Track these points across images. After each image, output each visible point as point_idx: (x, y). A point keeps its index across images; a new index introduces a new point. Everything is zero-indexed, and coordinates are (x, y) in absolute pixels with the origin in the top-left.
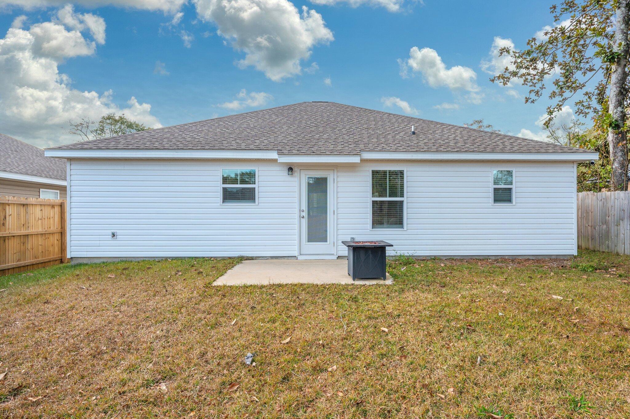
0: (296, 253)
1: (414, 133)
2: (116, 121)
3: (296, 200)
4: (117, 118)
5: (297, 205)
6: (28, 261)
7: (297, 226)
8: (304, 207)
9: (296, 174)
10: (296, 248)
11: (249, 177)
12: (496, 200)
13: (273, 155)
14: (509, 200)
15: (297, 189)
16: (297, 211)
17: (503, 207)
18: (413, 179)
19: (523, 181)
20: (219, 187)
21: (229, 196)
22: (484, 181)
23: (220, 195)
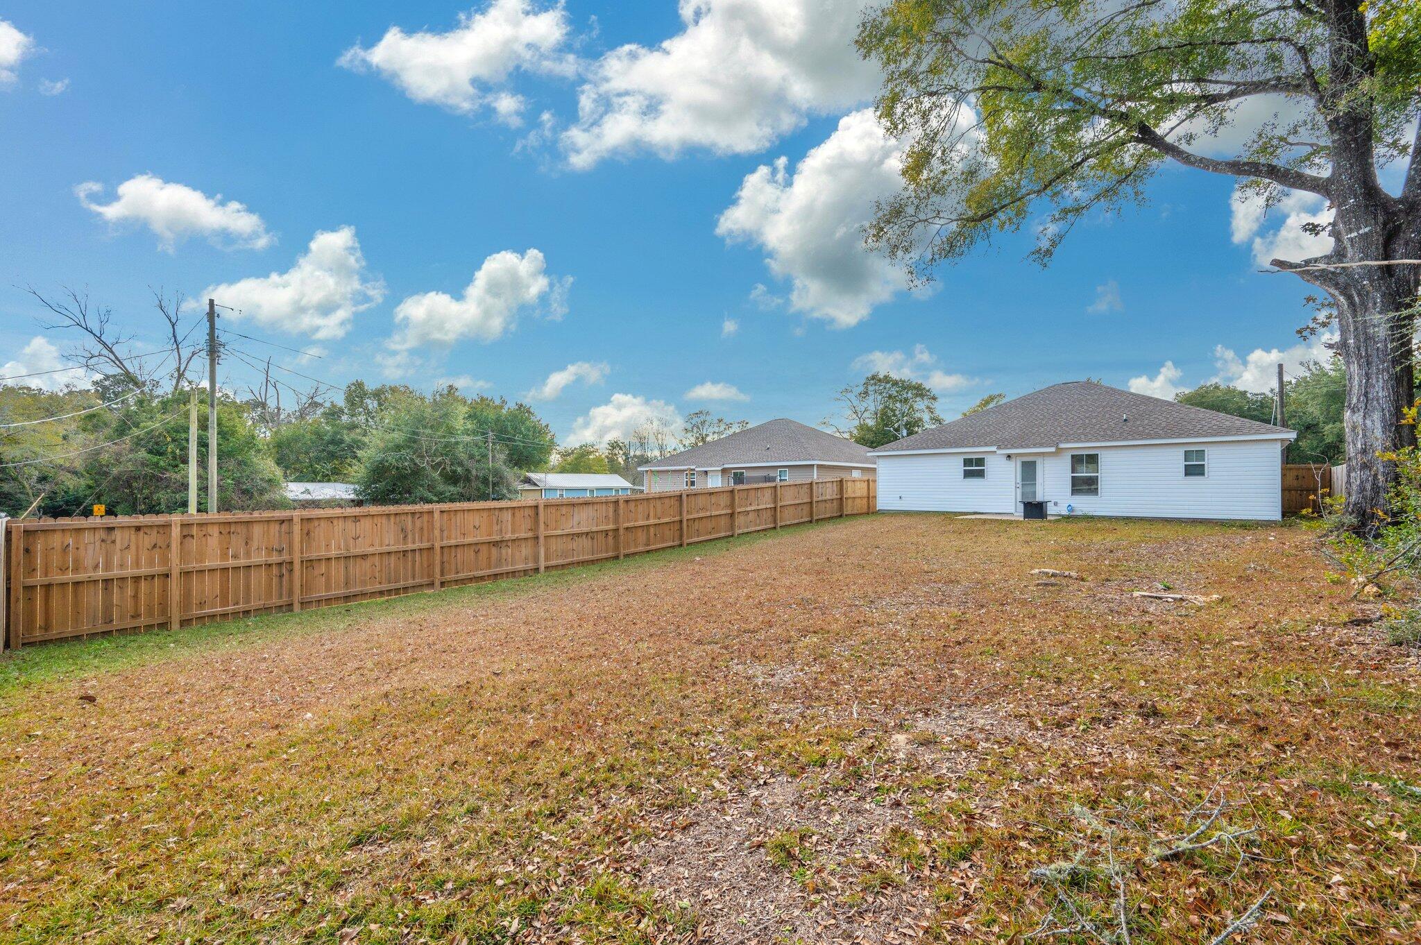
0: (1013, 511)
1: (1125, 420)
2: (880, 380)
3: (1013, 476)
4: (881, 377)
5: (1014, 479)
6: (855, 512)
7: (1013, 494)
8: (1019, 480)
9: (1014, 459)
10: (1013, 508)
11: (980, 462)
12: (1186, 474)
13: (994, 449)
14: (1203, 474)
15: (1014, 469)
16: (1013, 483)
17: (1195, 480)
18: (1106, 459)
19: (1214, 459)
20: (961, 468)
21: (968, 474)
22: (1176, 460)
23: (962, 474)
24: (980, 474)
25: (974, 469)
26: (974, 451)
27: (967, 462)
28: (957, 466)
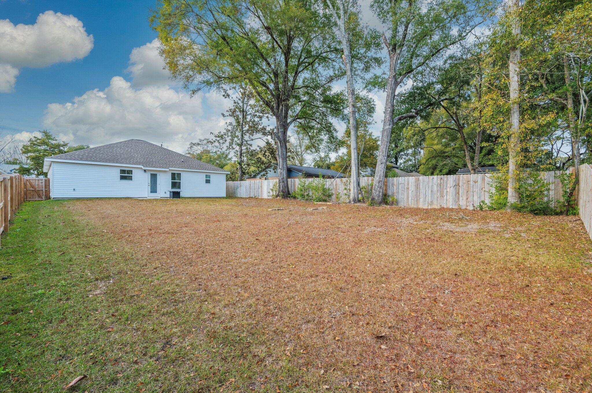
0: (147, 196)
3: (147, 180)
7: (147, 188)
8: (150, 182)
9: (147, 172)
11: (130, 172)
13: (141, 166)
15: (147, 177)
16: (147, 183)
17: (208, 184)
18: (184, 176)
19: (213, 178)
20: (119, 175)
21: (122, 178)
22: (203, 177)
23: (119, 177)
24: (130, 178)
25: (126, 175)
26: (126, 166)
27: (123, 171)
28: (117, 173)
